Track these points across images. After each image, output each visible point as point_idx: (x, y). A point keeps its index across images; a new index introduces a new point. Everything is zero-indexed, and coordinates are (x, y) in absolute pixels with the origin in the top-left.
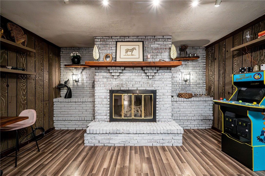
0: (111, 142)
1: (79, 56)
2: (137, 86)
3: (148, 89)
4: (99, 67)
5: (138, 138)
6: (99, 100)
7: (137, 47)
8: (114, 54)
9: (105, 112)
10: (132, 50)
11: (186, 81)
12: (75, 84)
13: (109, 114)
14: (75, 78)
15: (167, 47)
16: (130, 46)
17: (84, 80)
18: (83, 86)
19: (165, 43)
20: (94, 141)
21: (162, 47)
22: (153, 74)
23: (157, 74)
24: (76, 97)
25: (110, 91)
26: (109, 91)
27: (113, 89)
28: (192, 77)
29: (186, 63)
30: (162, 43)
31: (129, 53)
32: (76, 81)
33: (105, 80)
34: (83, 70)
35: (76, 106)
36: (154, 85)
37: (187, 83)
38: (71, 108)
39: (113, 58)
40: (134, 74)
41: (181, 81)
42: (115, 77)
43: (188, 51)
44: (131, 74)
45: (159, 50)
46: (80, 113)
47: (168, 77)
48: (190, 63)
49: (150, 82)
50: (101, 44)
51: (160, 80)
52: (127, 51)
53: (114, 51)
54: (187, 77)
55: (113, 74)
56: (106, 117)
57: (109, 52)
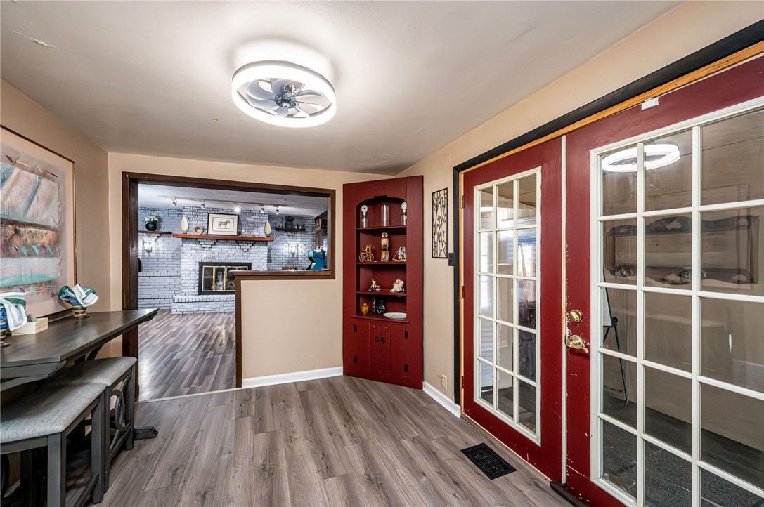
0: (200, 309)
1: (156, 221)
2: (230, 258)
3: (242, 261)
4: (186, 239)
5: (228, 305)
6: (186, 272)
7: (231, 221)
8: (206, 226)
9: (192, 285)
10: (226, 223)
11: (293, 254)
12: (146, 254)
13: (197, 288)
14: (147, 247)
15: (264, 221)
16: (224, 219)
17: (160, 249)
18: (157, 257)
19: (261, 218)
20: (182, 310)
21: (259, 221)
22: (249, 247)
23: (253, 247)
24: (147, 271)
25: (200, 263)
26: (198, 264)
27: (203, 261)
28: (300, 249)
29: (293, 234)
30: (258, 217)
31: (223, 226)
32: (148, 251)
33: (195, 251)
34: (158, 237)
35: (151, 281)
36: (249, 258)
37: (295, 256)
38: (143, 284)
39: (203, 229)
40: (228, 247)
41: (287, 254)
42: (206, 249)
43: (295, 222)
44: (224, 247)
45: (255, 225)
46: (156, 290)
47: (264, 250)
48: (298, 234)
49: (245, 254)
50: (190, 214)
51: (256, 253)
52: (220, 224)
53: (206, 223)
54: (294, 250)
55: (203, 246)
56: (194, 290)
57: (199, 223)
